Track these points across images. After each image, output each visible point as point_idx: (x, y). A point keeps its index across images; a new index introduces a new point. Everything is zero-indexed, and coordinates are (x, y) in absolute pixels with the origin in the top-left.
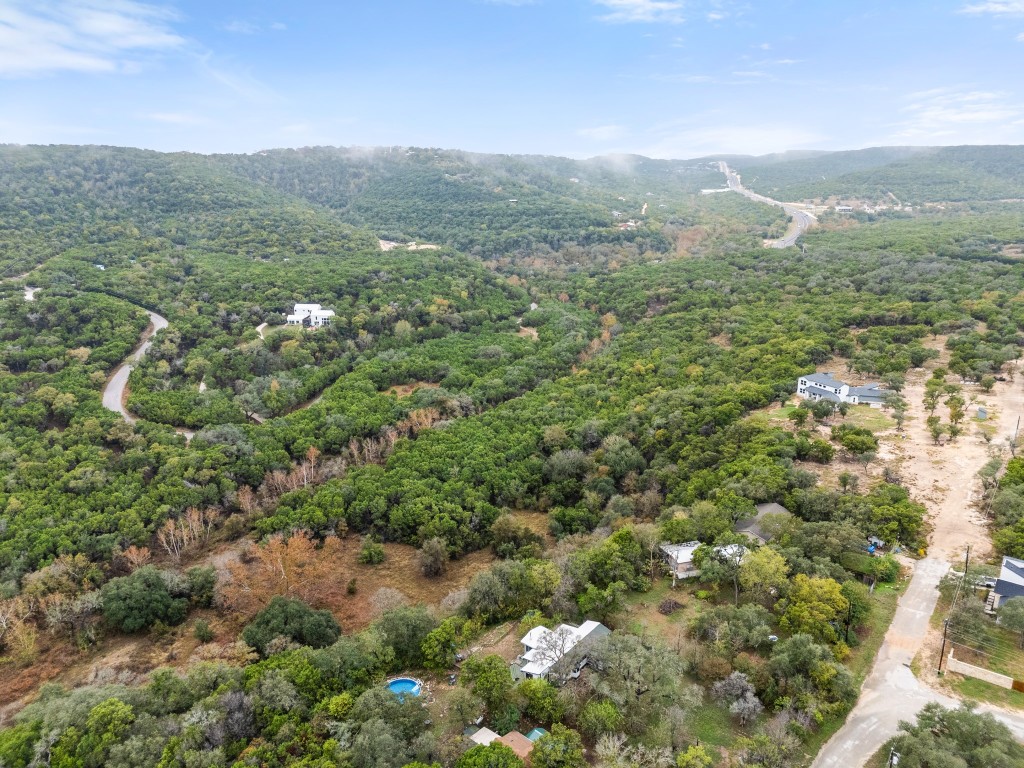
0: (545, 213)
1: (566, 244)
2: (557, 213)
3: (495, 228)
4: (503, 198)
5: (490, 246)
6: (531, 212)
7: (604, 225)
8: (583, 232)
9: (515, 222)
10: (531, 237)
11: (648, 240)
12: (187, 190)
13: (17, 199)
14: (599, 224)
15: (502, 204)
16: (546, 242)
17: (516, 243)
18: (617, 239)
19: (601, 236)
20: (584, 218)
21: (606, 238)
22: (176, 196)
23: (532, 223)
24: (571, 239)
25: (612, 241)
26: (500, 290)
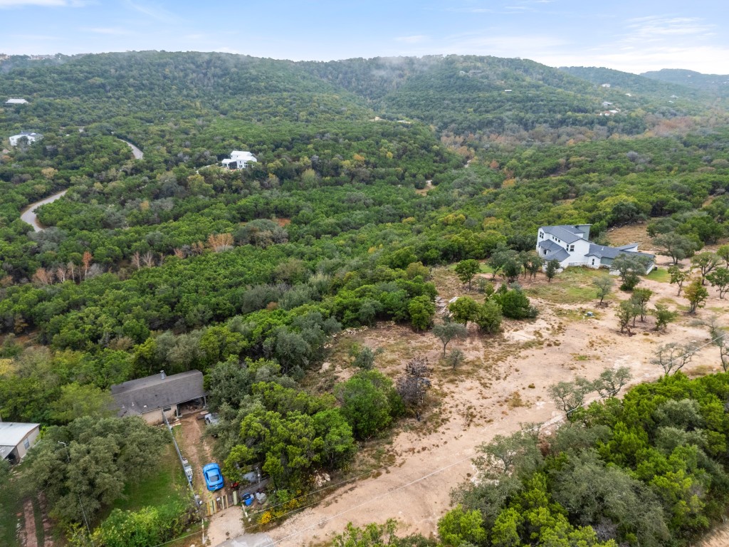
0: (531, 100)
1: (538, 125)
2: (542, 100)
3: (480, 112)
4: (499, 89)
5: (465, 125)
6: (517, 99)
7: (585, 111)
8: (559, 116)
9: (500, 107)
10: (505, 118)
11: (621, 124)
12: (253, 80)
13: (131, 80)
14: (580, 110)
15: (495, 93)
16: (521, 124)
17: (490, 123)
18: (591, 123)
19: (576, 120)
20: (566, 105)
21: (580, 121)
22: (244, 84)
23: (513, 108)
24: (546, 122)
25: (586, 124)
26: (432, 155)
